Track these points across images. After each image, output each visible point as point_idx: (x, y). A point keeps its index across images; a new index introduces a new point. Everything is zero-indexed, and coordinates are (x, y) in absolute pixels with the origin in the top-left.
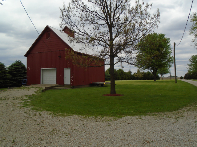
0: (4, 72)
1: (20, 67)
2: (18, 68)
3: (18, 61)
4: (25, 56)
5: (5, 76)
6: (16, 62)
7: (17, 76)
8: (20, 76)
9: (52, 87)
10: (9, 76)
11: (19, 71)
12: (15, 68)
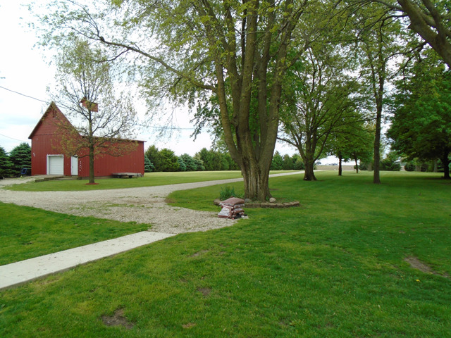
0: (4, 159)
1: (26, 151)
2: (22, 153)
3: (24, 144)
4: (30, 138)
5: (5, 163)
6: (21, 145)
7: (21, 164)
8: (25, 164)
9: (57, 178)
10: (10, 164)
11: (24, 157)
12: (19, 153)
